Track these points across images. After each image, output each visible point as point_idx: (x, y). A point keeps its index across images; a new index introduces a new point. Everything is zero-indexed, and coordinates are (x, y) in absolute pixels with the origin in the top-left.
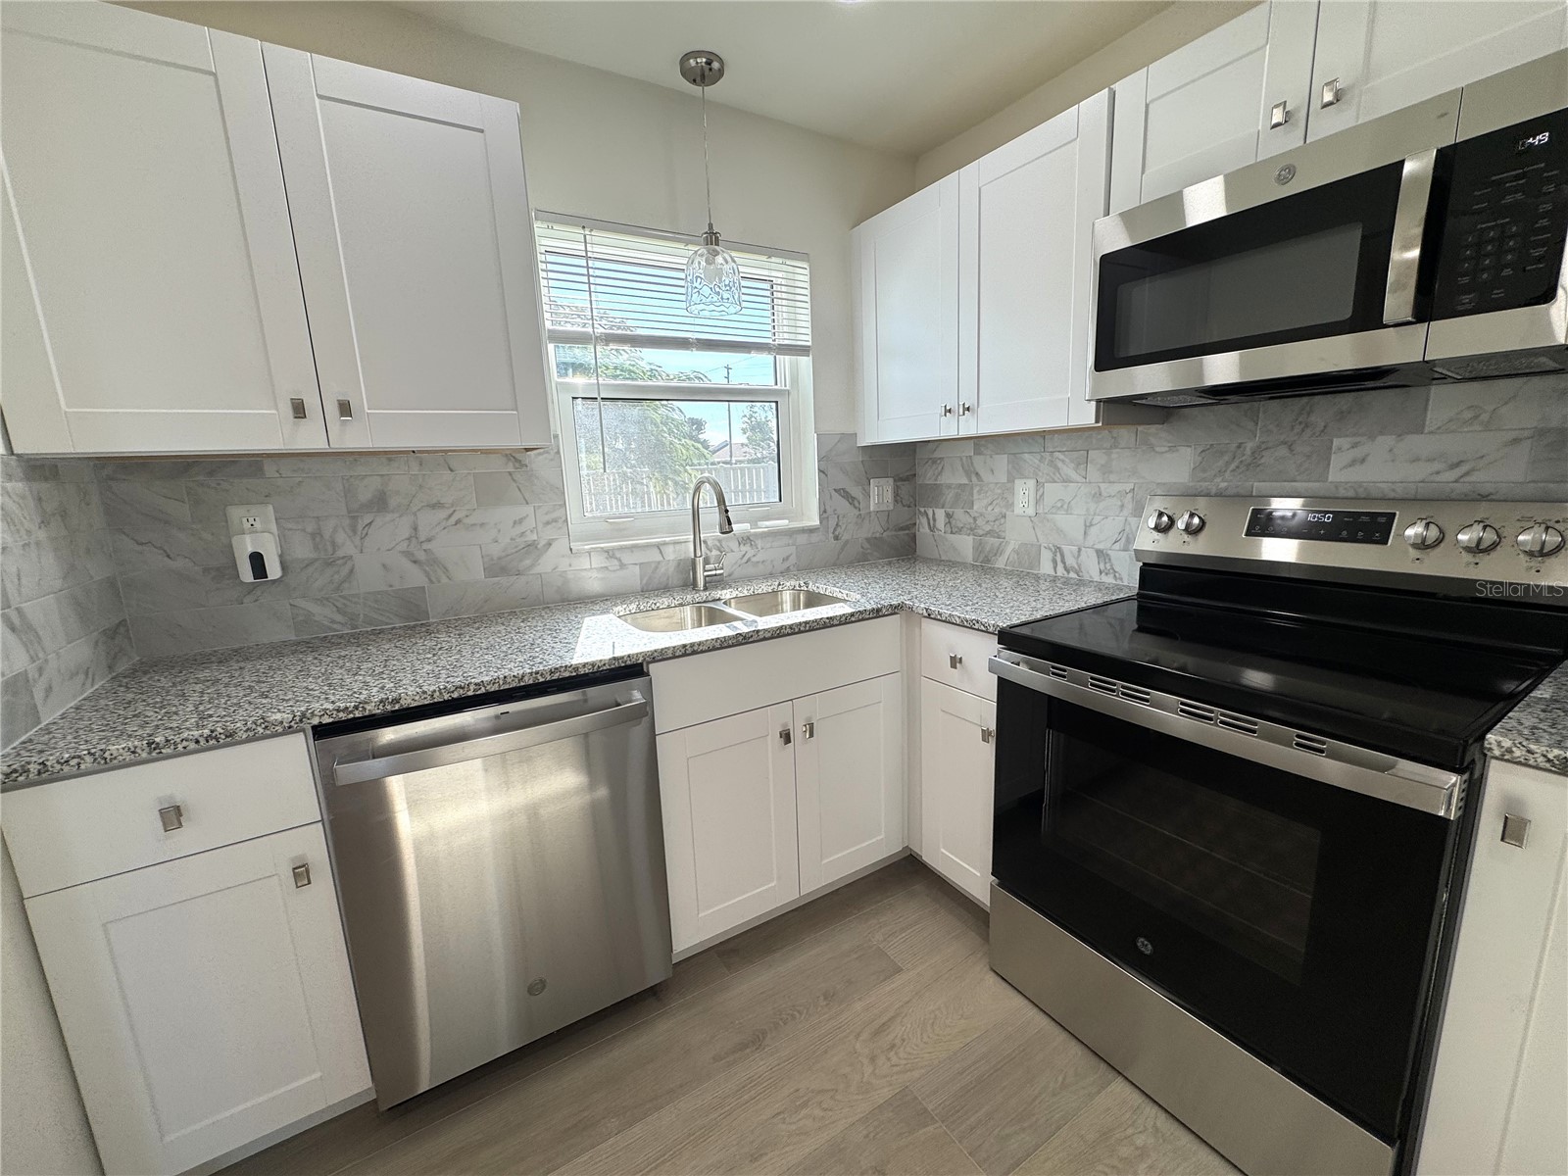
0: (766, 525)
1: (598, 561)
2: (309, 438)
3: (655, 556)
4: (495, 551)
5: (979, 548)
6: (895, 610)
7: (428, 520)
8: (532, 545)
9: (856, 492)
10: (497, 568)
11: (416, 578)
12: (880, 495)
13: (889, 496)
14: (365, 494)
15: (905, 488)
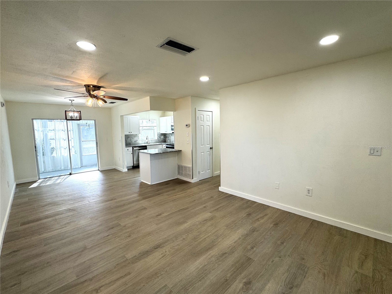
0: (153, 139)
1: (141, 141)
2: (129, 134)
3: (145, 141)
4: (135, 140)
5: (170, 141)
6: (161, 144)
7: (131, 138)
8: (137, 140)
9: (160, 137)
10: (135, 142)
11: (130, 142)
12: (162, 137)
13: (163, 137)
14: (128, 137)
15: (165, 137)
